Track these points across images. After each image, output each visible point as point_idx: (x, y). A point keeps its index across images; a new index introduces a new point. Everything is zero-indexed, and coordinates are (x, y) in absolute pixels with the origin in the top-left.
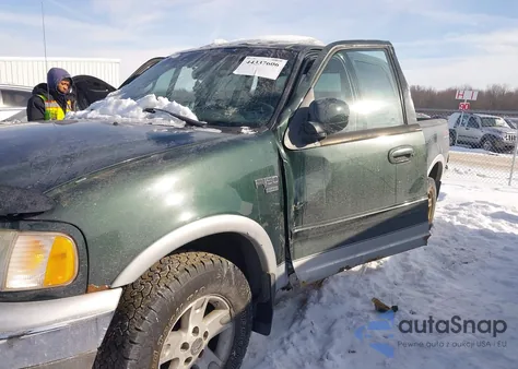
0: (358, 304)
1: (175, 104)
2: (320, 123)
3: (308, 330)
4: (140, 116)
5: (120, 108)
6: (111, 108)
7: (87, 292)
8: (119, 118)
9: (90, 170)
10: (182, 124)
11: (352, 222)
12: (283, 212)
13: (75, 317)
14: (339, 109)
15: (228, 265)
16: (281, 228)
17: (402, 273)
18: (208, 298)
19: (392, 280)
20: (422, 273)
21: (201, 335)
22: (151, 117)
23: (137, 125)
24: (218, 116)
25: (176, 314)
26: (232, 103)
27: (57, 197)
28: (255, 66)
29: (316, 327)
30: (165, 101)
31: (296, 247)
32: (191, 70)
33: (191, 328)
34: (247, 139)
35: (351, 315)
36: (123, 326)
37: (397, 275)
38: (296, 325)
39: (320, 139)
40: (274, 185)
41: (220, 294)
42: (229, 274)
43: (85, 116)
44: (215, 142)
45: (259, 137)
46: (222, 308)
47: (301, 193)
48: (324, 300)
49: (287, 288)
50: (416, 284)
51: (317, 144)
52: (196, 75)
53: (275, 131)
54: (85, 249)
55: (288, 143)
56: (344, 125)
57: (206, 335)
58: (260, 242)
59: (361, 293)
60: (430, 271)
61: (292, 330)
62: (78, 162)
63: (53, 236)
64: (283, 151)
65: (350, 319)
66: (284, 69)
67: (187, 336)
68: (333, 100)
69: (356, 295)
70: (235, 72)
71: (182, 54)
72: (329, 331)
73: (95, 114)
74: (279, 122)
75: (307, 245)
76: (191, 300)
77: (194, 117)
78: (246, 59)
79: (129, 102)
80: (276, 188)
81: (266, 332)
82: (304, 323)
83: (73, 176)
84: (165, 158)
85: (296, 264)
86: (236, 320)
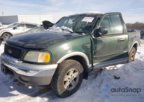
0: (110, 77)
1: (68, 28)
2: (101, 32)
3: (97, 81)
4: (61, 31)
5: (56, 29)
6: (54, 29)
7: (51, 64)
8: (56, 31)
9: (53, 41)
10: (70, 33)
11: (108, 56)
12: (91, 53)
13: (49, 68)
14: (106, 29)
15: (78, 63)
16: (91, 56)
17: (123, 71)
18: (74, 69)
19: (120, 72)
20: (128, 71)
21: (72, 77)
22: (63, 31)
23: (60, 33)
24: (78, 31)
25: (68, 71)
26: (81, 28)
27: (47, 46)
28: (87, 19)
29: (99, 80)
30: (66, 28)
31: (94, 61)
32: (72, 20)
33: (70, 75)
34: (84, 36)
35: (108, 78)
36: (57, 72)
37: (122, 71)
38: (94, 79)
39: (101, 36)
40: (89, 46)
41: (77, 69)
42: (78, 65)
43: (49, 31)
44: (77, 36)
45: (87, 35)
46: (77, 72)
47: (96, 48)
48: (102, 75)
49: (92, 70)
50: (126, 73)
51: (100, 37)
52: (73, 21)
53: (90, 34)
54: (51, 56)
55: (93, 37)
56: (107, 33)
57: (73, 77)
58: (86, 58)
59: (111, 74)
60: (130, 71)
61: (93, 80)
62: (50, 40)
63: (46, 53)
64: (92, 39)
65: (107, 79)
66: (93, 20)
67: (70, 77)
68: (104, 27)
69: (110, 75)
70: (82, 21)
71: (70, 16)
72: (102, 81)
73: (51, 30)
74: (91, 32)
75: (97, 60)
76: (71, 69)
77: (72, 31)
78: (85, 18)
79: (58, 28)
80: (90, 47)
81: (87, 79)
82: (96, 79)
83: (49, 42)
84: (66, 39)
85: (94, 64)
86: (80, 75)
